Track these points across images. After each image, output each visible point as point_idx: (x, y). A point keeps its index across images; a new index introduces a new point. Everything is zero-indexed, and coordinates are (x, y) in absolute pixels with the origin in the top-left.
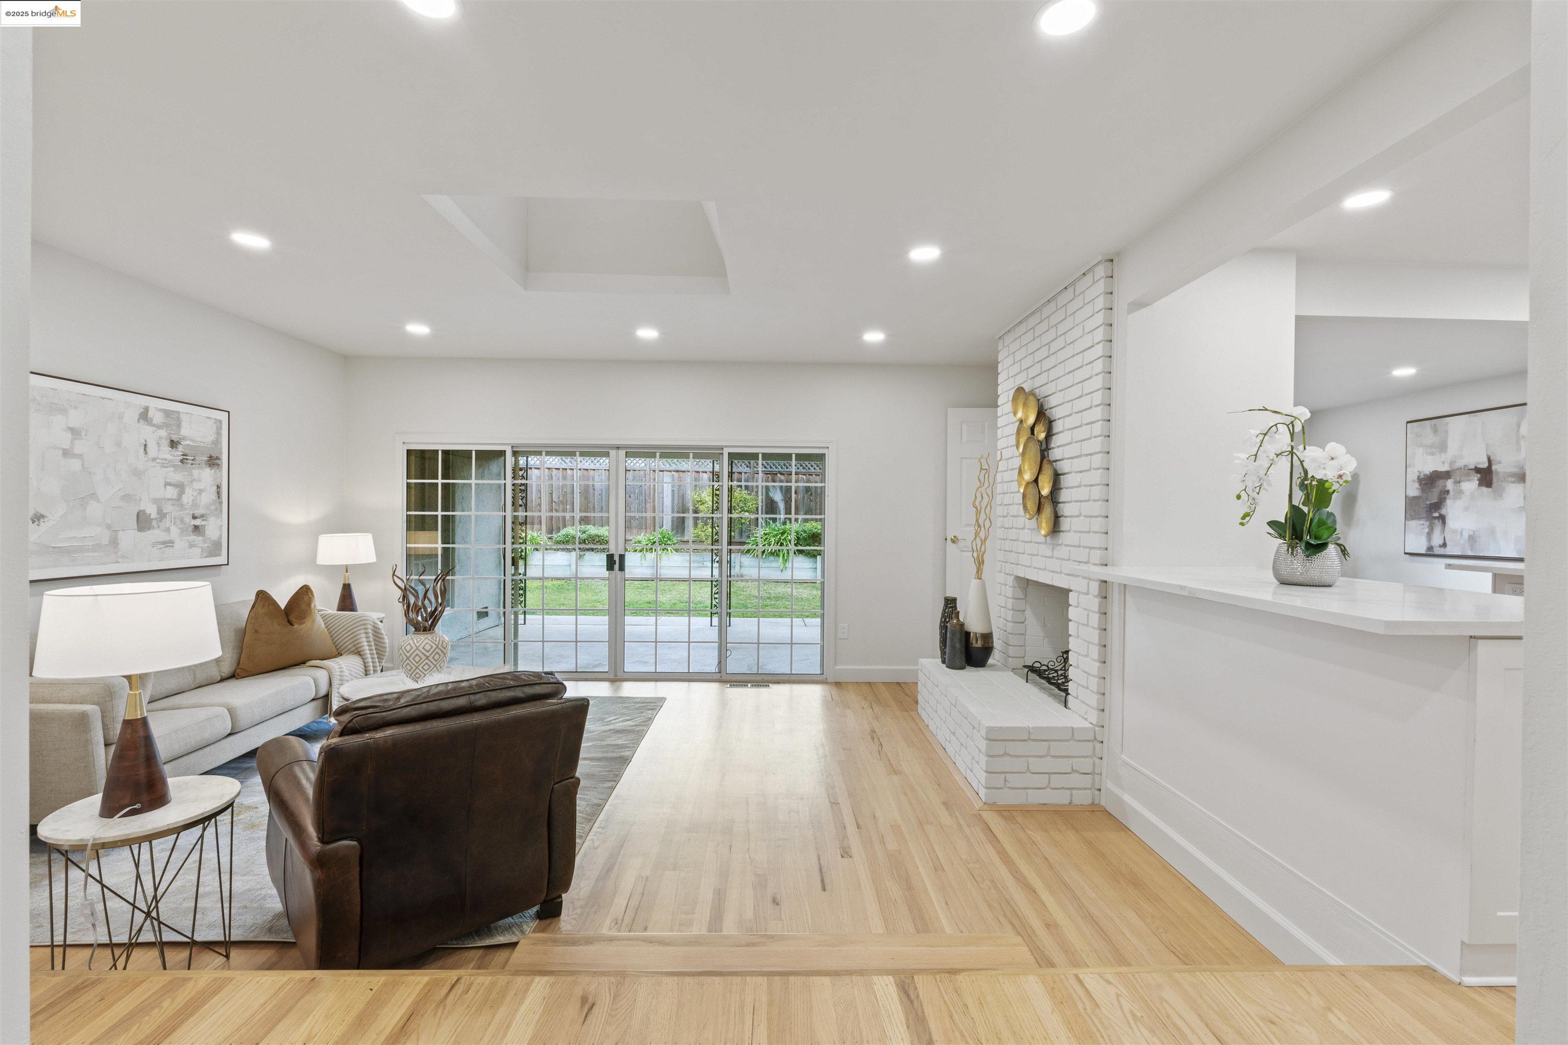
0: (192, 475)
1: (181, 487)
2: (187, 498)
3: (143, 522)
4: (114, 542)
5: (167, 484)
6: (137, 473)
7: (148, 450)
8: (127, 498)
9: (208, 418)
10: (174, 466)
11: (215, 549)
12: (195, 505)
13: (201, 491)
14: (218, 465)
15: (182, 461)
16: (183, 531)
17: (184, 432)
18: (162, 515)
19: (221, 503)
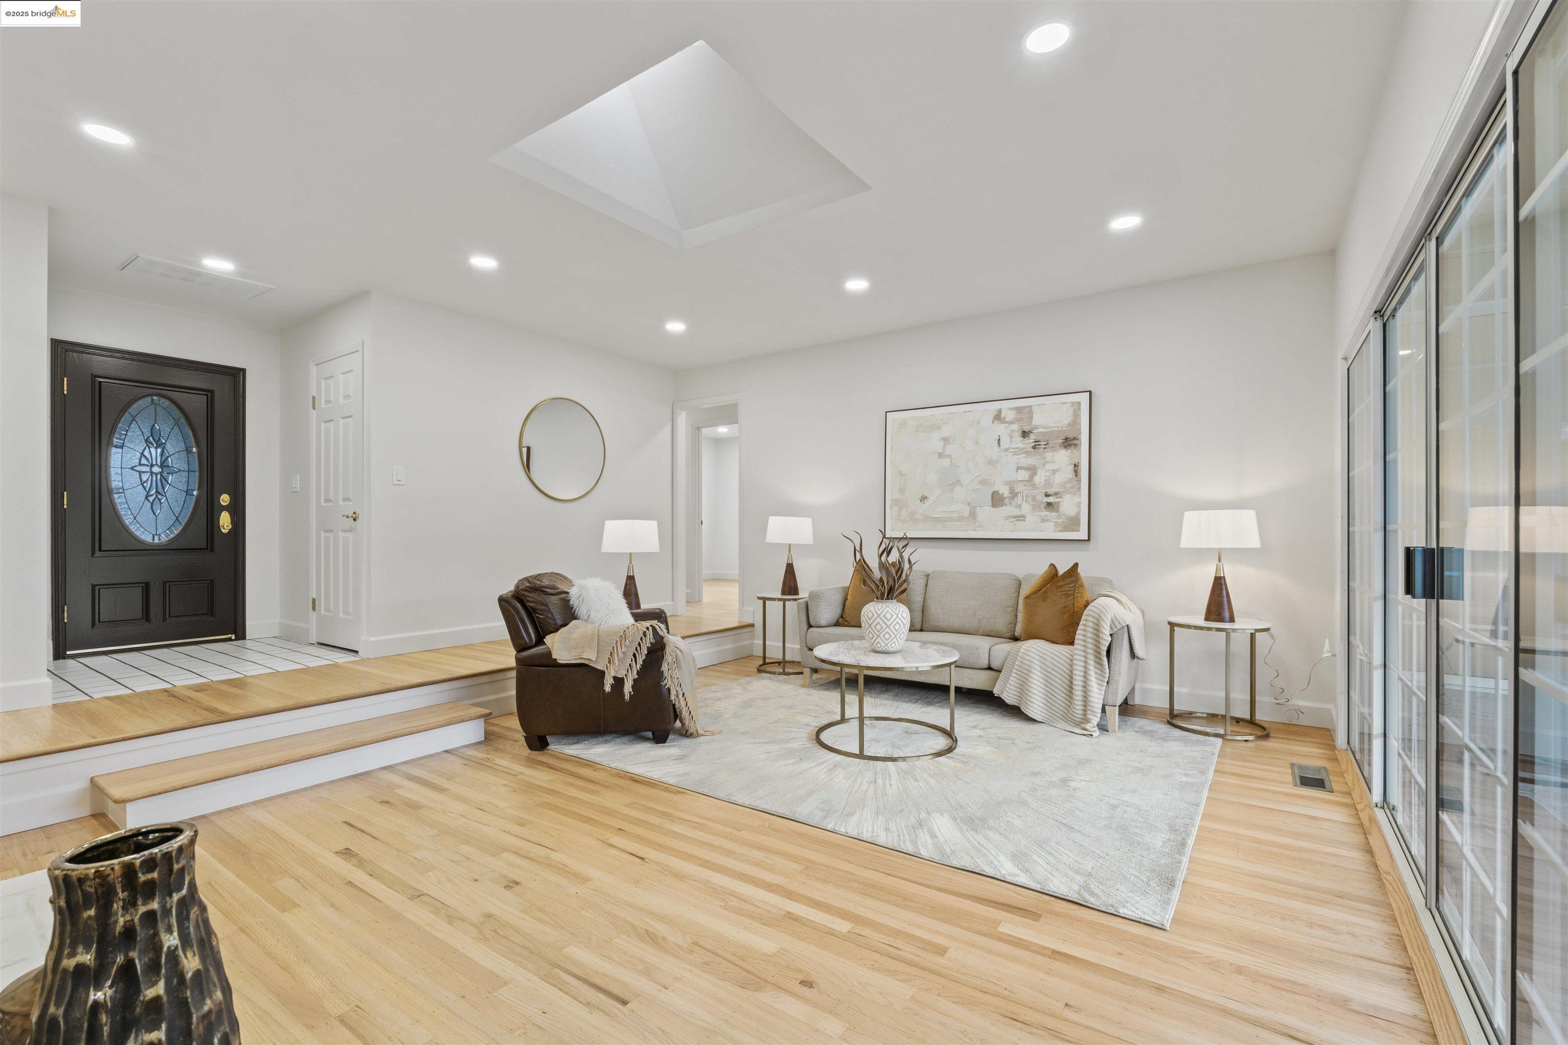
0: (1044, 458)
1: (1033, 470)
2: (1040, 478)
3: (997, 500)
4: (973, 515)
5: (1019, 468)
6: (992, 463)
7: (1001, 443)
8: (983, 482)
9: (1063, 403)
10: (1026, 452)
11: (1073, 523)
12: (1048, 483)
13: (1054, 472)
14: (1075, 445)
15: (1034, 447)
16: (1035, 508)
17: (1037, 420)
18: (1014, 494)
19: (1079, 481)
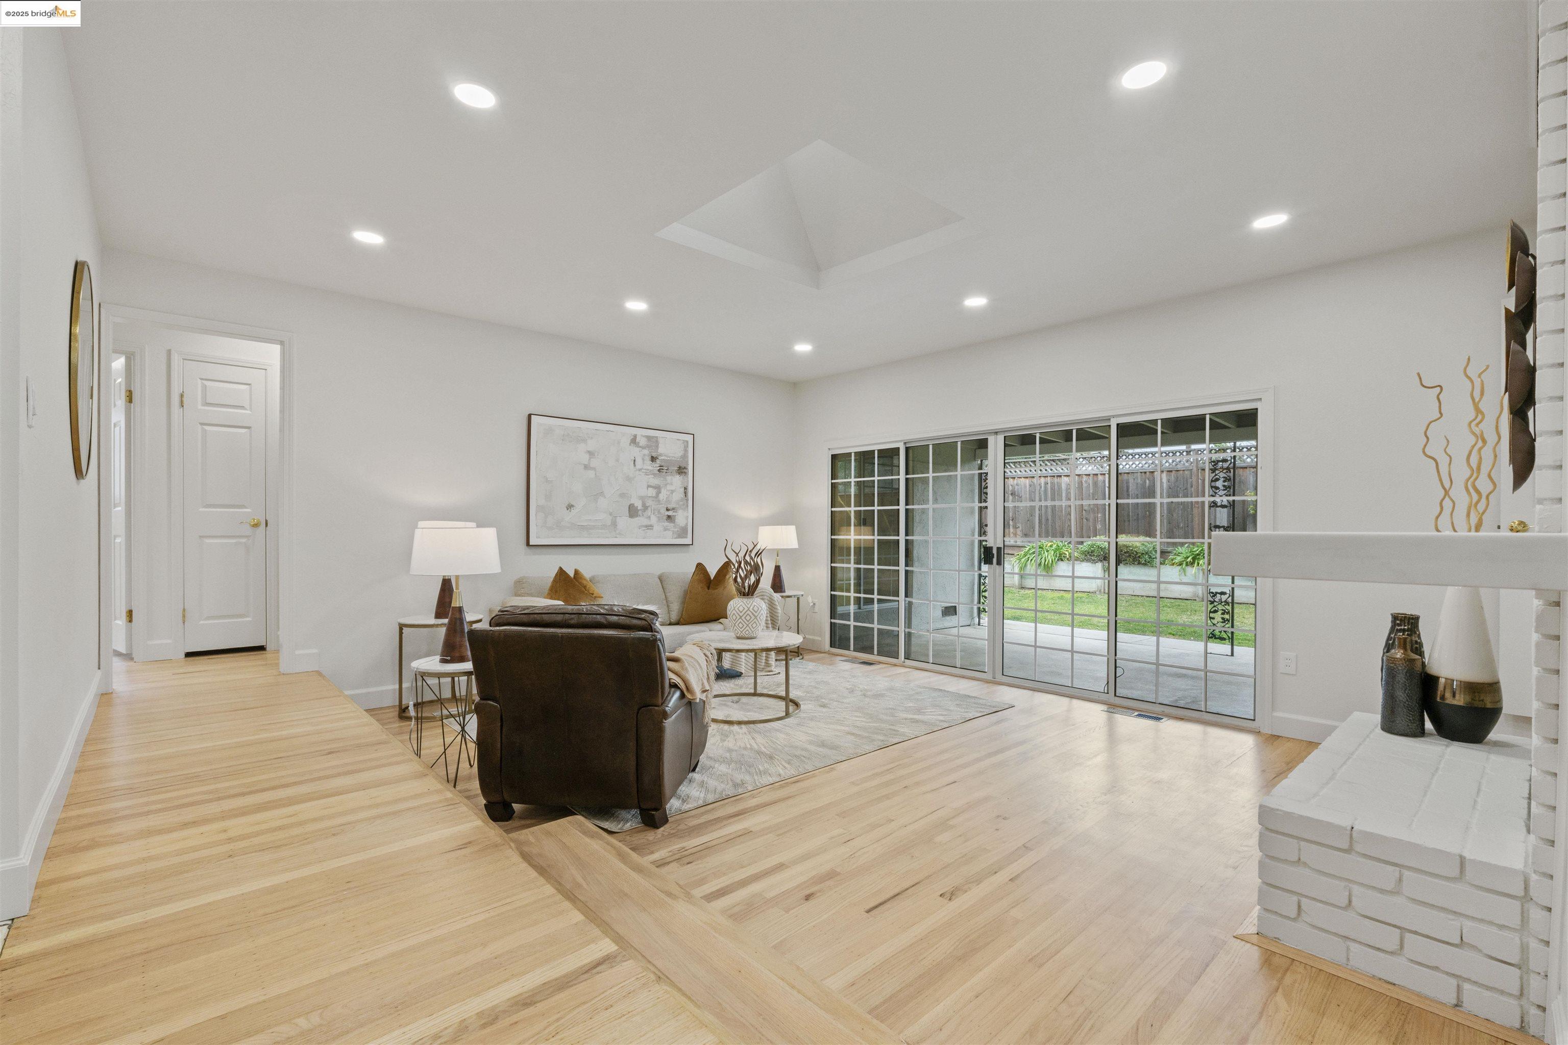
0: (666, 480)
1: (658, 488)
2: (663, 496)
3: (633, 512)
4: (614, 524)
5: (649, 486)
6: (629, 479)
7: (636, 463)
8: (622, 495)
9: (678, 439)
10: (654, 474)
11: (683, 533)
12: (668, 501)
13: (672, 492)
14: (685, 473)
15: (659, 471)
16: (659, 519)
17: (661, 450)
18: (645, 508)
19: (687, 500)
